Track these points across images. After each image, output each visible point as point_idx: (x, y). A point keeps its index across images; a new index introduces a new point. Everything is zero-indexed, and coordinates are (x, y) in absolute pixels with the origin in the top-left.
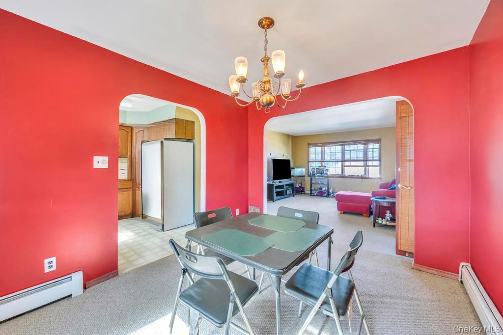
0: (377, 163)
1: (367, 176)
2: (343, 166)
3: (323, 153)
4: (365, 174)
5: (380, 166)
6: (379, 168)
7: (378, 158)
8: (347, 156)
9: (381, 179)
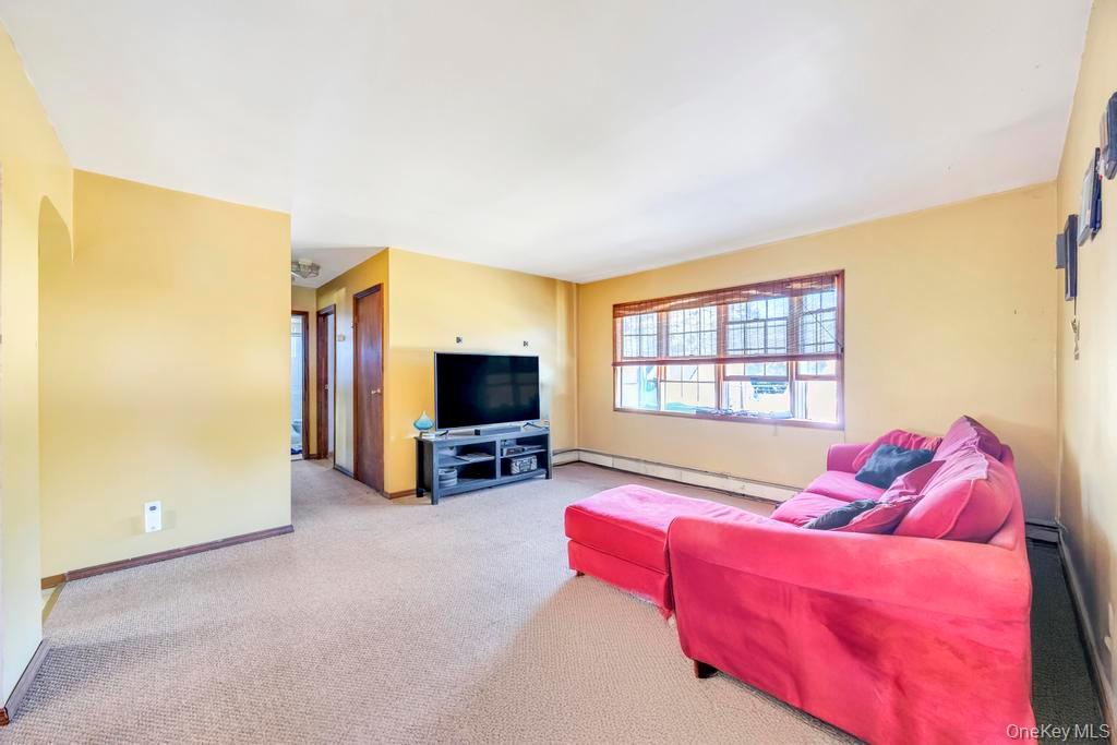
0: (830, 367)
1: (799, 417)
2: (721, 378)
3: (663, 335)
4: (793, 411)
5: (841, 376)
6: (834, 384)
7: (831, 348)
8: (735, 342)
9: (842, 428)
